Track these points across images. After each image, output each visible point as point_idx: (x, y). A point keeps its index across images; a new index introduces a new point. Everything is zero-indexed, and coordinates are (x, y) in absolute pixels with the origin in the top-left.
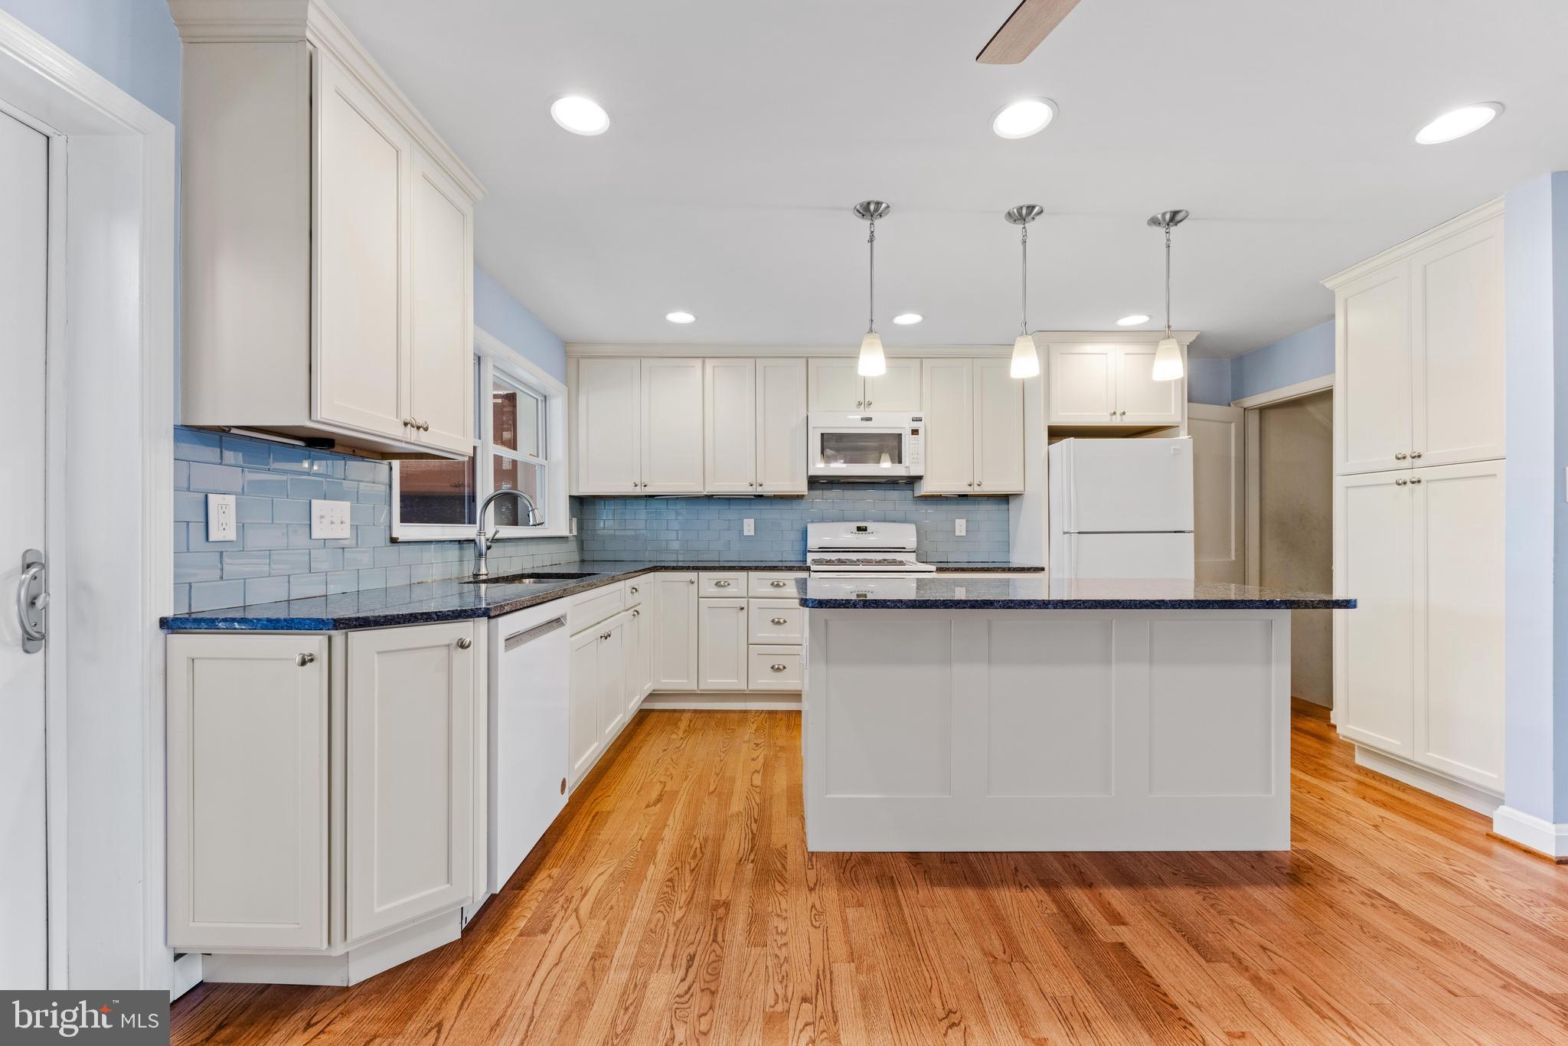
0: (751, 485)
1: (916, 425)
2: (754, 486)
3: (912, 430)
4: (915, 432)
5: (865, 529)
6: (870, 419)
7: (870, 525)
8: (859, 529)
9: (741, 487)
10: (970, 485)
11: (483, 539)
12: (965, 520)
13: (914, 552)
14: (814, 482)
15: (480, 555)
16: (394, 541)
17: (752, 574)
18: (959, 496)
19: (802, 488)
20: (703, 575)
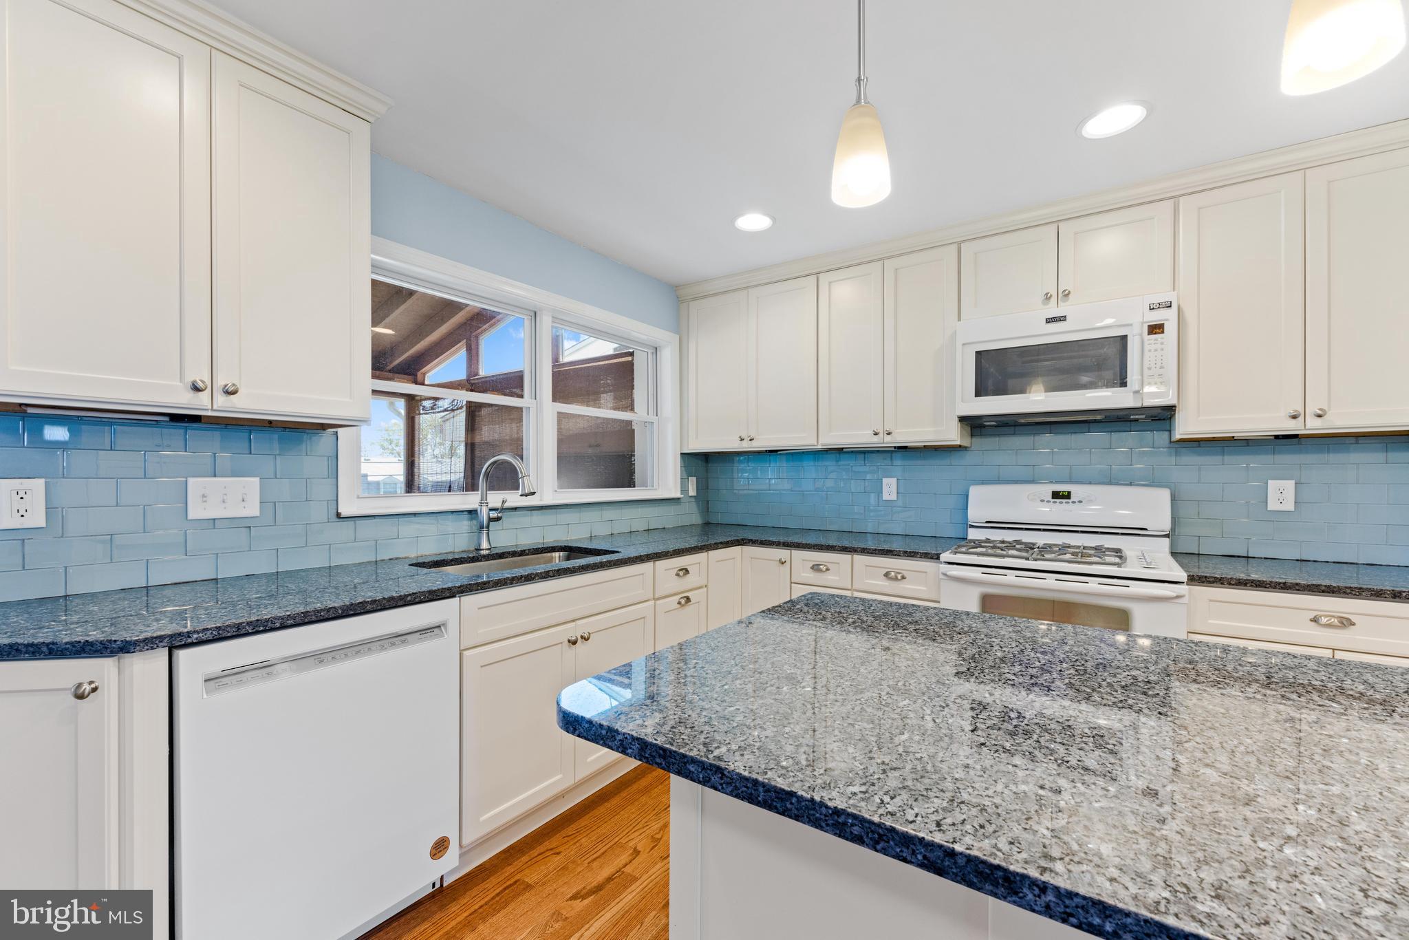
0: (876, 434)
1: (1155, 317)
2: (881, 435)
3: (1150, 327)
4: (1155, 329)
5: (1068, 496)
6: (1062, 319)
7: (1076, 490)
8: (1056, 495)
9: (861, 437)
10: (1294, 417)
11: (485, 510)
12: (1293, 482)
13: (1167, 536)
14: (973, 425)
15: (482, 527)
16: (338, 515)
17: (858, 558)
18: (1277, 437)
19: (952, 434)
20: (798, 554)
